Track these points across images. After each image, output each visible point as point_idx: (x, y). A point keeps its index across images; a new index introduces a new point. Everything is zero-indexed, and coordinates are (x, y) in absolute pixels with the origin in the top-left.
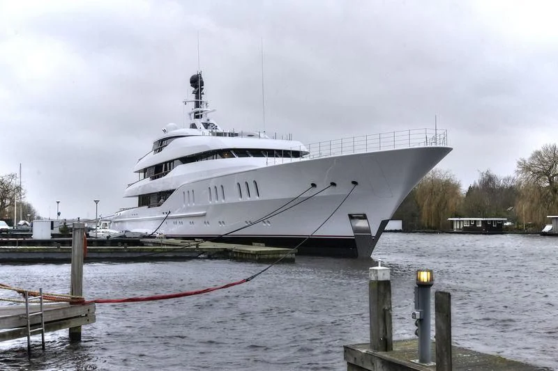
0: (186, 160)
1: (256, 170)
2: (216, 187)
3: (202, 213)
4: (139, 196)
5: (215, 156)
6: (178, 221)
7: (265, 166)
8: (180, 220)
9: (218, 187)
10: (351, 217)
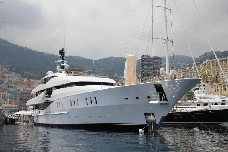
0: (58, 87)
1: (96, 91)
2: (74, 100)
3: (67, 112)
4: (34, 105)
5: (73, 85)
6: (54, 116)
7: (101, 89)
8: (55, 116)
9: (75, 100)
10: (146, 115)
